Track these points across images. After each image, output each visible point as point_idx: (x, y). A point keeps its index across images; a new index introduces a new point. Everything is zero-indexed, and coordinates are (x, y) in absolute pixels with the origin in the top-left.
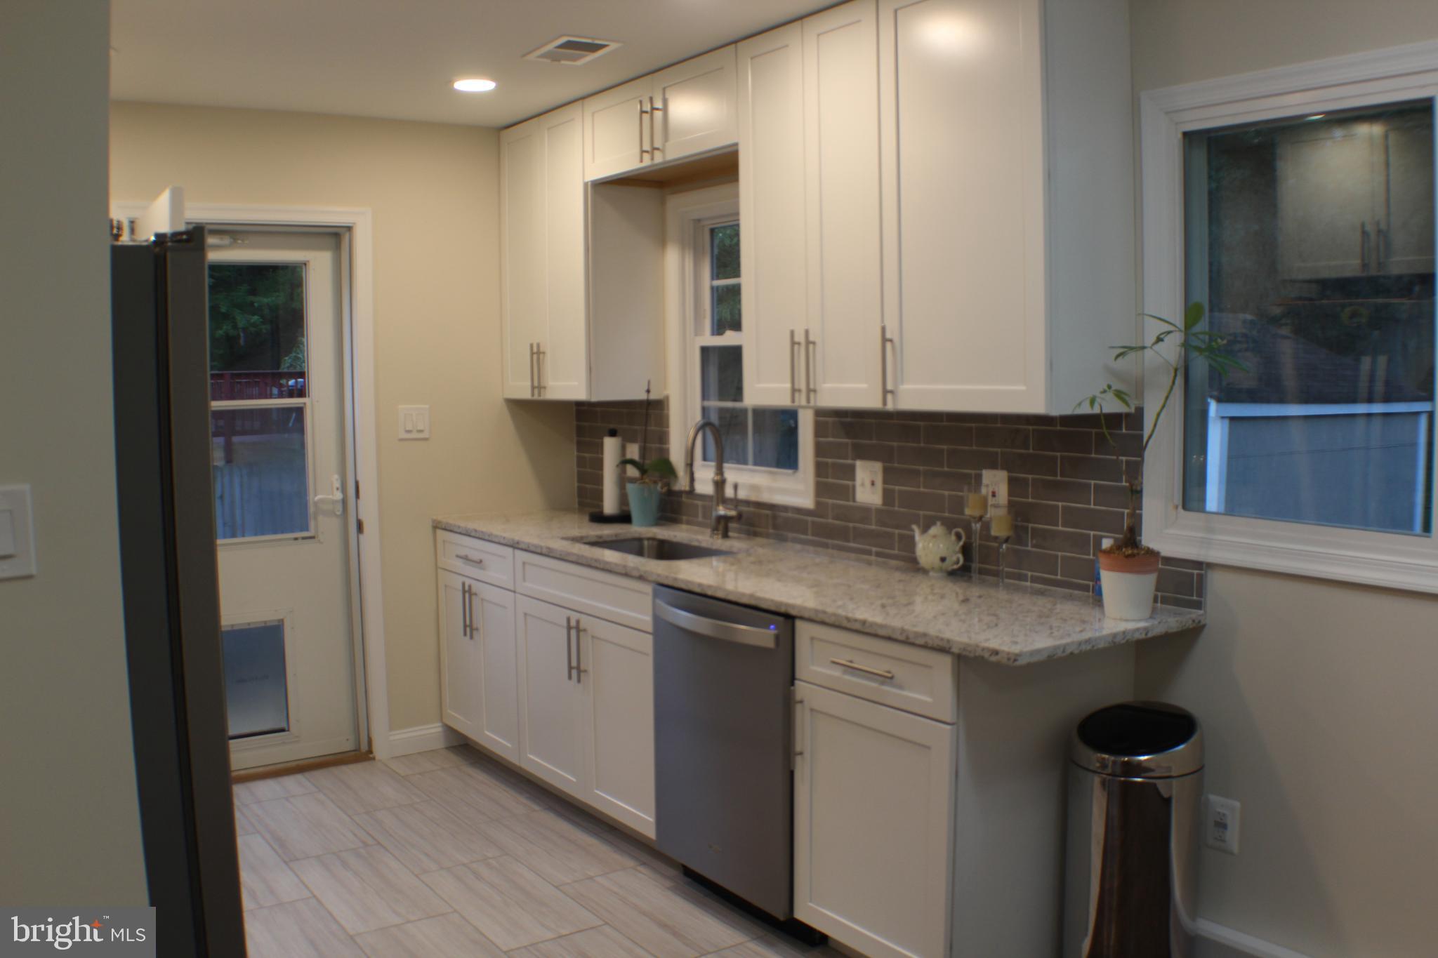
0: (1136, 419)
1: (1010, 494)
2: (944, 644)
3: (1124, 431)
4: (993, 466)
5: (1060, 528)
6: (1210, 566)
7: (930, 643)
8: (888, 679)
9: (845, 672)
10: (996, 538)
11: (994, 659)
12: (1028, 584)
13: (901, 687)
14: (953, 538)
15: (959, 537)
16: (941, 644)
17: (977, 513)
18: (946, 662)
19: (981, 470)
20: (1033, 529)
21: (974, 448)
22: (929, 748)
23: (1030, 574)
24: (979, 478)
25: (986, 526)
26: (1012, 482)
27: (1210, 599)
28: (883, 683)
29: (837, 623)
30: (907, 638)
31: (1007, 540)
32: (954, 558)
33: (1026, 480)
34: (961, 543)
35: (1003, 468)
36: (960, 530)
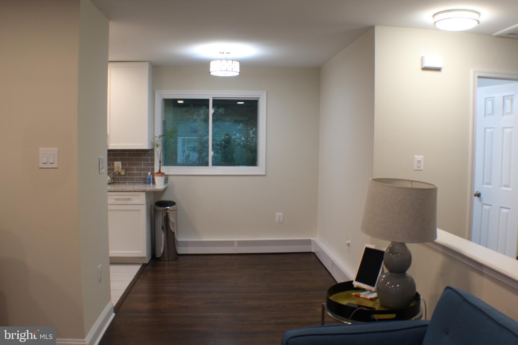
0: (152, 150)
1: (122, 166)
2: (145, 190)
3: (150, 152)
4: (118, 161)
5: (135, 172)
6: (169, 175)
7: (141, 190)
8: (129, 199)
9: (116, 200)
10: (122, 175)
11: (156, 190)
12: (127, 184)
13: (132, 200)
14: (109, 176)
15: (111, 176)
16: (144, 190)
17: (117, 170)
18: (144, 193)
19: (114, 161)
20: (128, 173)
21: (112, 157)
22: (140, 210)
23: (127, 182)
24: (113, 164)
25: (119, 173)
26: (122, 164)
27: (169, 181)
28: (127, 200)
29: (115, 191)
30: (135, 190)
31: (124, 175)
32: (111, 180)
33: (126, 163)
34: (111, 177)
35: (120, 161)
36: (111, 174)
